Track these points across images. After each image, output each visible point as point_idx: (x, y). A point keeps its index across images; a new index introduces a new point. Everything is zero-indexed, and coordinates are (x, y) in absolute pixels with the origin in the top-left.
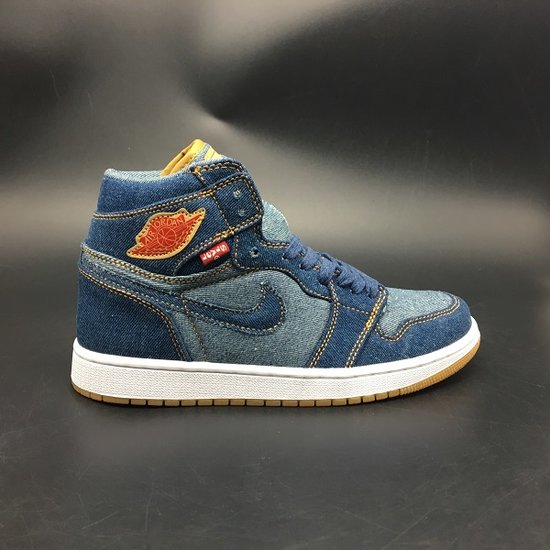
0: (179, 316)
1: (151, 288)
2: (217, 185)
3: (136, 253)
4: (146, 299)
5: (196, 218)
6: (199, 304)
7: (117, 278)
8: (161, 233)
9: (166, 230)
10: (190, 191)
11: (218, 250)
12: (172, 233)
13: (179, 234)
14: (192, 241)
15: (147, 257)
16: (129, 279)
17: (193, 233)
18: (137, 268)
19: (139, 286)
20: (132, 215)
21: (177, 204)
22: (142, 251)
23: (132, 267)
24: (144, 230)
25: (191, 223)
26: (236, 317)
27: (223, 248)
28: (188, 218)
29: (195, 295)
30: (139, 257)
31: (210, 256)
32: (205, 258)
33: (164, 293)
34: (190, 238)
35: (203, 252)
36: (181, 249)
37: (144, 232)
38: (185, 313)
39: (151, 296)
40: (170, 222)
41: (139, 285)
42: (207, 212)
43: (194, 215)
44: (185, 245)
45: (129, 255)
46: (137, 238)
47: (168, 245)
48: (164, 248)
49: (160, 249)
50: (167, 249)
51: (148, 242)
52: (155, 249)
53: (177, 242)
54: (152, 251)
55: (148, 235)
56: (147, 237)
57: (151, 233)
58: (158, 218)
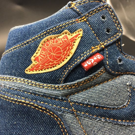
0: (68, 116)
1: (45, 95)
2: (89, 13)
4: (41, 105)
5: (76, 36)
6: (84, 104)
7: (18, 92)
8: (50, 51)
10: (70, 18)
11: (95, 58)
13: (64, 49)
14: (75, 53)
15: (41, 72)
16: (27, 91)
17: (75, 48)
18: (33, 82)
19: (35, 95)
20: (28, 43)
22: (36, 68)
23: (30, 81)
24: (37, 51)
25: (73, 40)
26: (113, 112)
27: (99, 57)
28: (70, 37)
29: (79, 97)
30: (35, 72)
31: (90, 63)
32: (86, 65)
33: (55, 99)
34: (73, 51)
35: (84, 61)
36: (66, 61)
37: (38, 53)
38: (73, 113)
39: (45, 102)
40: (57, 42)
42: (84, 32)
43: (74, 35)
44: (69, 58)
45: (26, 72)
46: (33, 58)
47: (56, 59)
48: (53, 62)
49: (50, 63)
50: (56, 63)
51: (41, 60)
52: (46, 64)
53: (63, 56)
54: (44, 66)
55: (41, 54)
56: (40, 56)
57: (43, 52)
58: (48, 40)
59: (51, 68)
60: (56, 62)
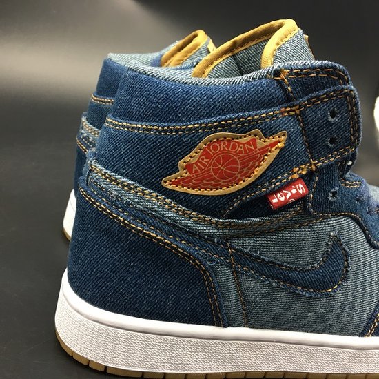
2: (308, 100)
3: (177, 183)
5: (273, 145)
6: (251, 256)
8: (218, 160)
9: (226, 158)
10: (270, 105)
11: (294, 191)
12: (234, 162)
13: (245, 165)
14: (261, 176)
15: (191, 191)
16: (161, 218)
18: (173, 204)
20: (177, 131)
21: (249, 122)
22: (185, 182)
24: (193, 154)
25: (265, 151)
27: (300, 189)
28: (261, 143)
30: (179, 189)
31: (282, 199)
32: (275, 201)
33: (206, 240)
35: (274, 192)
36: (242, 185)
37: (193, 157)
39: (188, 242)
40: (234, 147)
41: (174, 226)
42: (289, 138)
43: (271, 140)
45: (164, 185)
46: (181, 163)
47: (226, 178)
48: (219, 181)
49: (212, 182)
50: (222, 184)
51: (196, 171)
52: (204, 182)
53: (239, 176)
54: (200, 183)
55: (198, 161)
56: (196, 163)
57: (203, 159)
58: (218, 139)
59: (211, 190)
60: (224, 182)
